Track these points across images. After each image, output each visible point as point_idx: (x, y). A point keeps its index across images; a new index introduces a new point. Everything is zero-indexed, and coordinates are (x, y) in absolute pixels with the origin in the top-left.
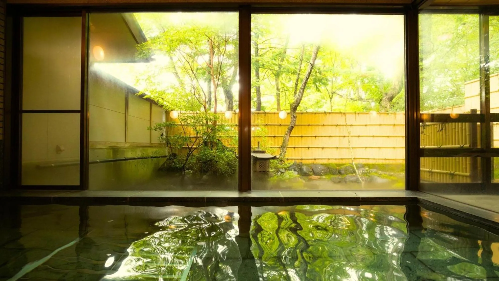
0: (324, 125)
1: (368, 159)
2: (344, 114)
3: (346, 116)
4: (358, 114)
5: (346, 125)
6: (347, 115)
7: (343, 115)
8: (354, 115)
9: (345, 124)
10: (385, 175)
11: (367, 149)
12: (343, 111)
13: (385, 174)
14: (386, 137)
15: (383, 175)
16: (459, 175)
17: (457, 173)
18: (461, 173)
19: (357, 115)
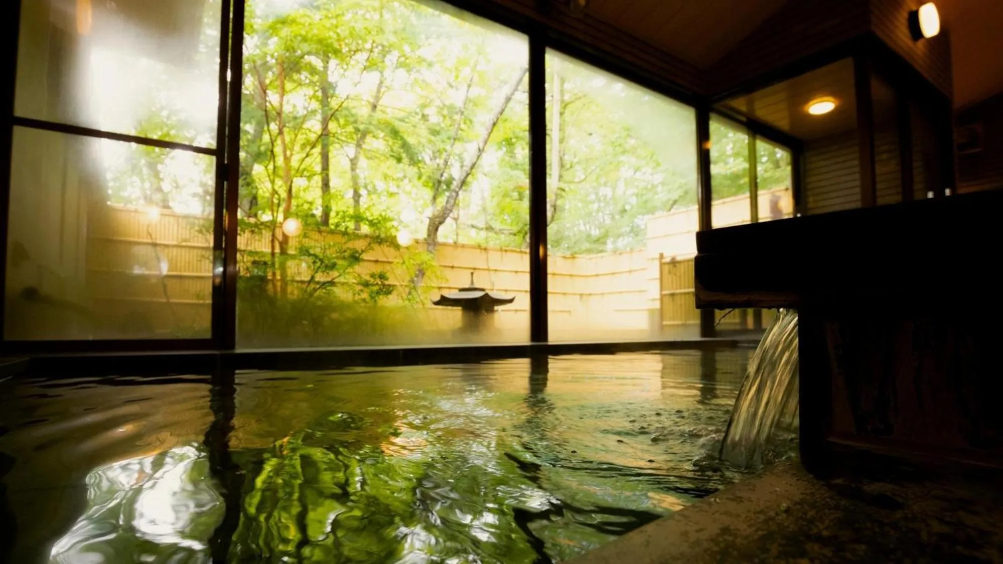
0: (452, 267)
2: (485, 249)
3: (488, 253)
4: (506, 251)
5: (488, 270)
6: (491, 253)
7: (483, 251)
8: (499, 253)
9: (486, 267)
12: (483, 246)
19: (504, 253)
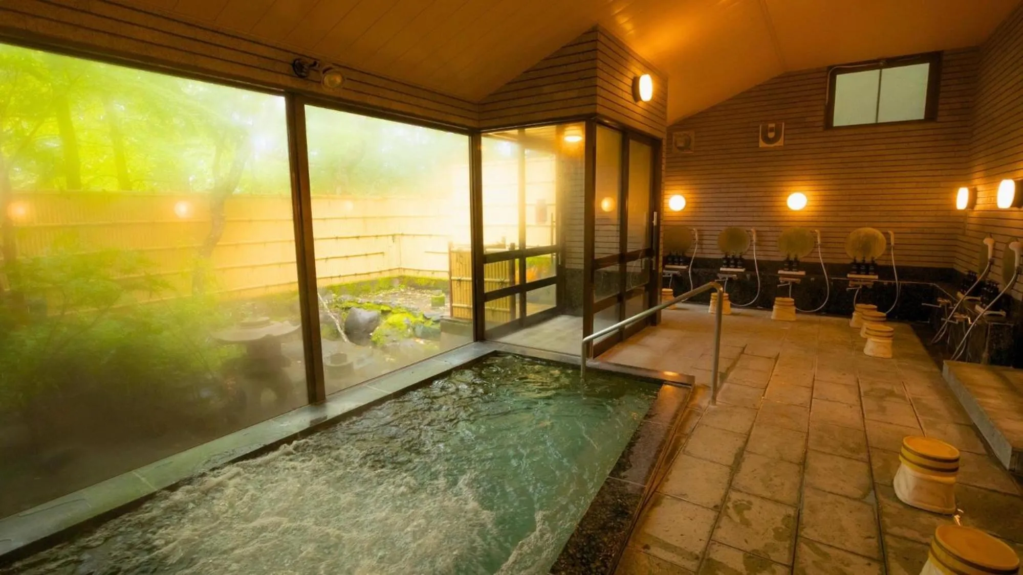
1: (331, 277)
10: (369, 304)
11: (329, 261)
13: (368, 302)
14: (355, 239)
15: (366, 304)
16: (499, 311)
17: (497, 309)
18: (501, 309)
